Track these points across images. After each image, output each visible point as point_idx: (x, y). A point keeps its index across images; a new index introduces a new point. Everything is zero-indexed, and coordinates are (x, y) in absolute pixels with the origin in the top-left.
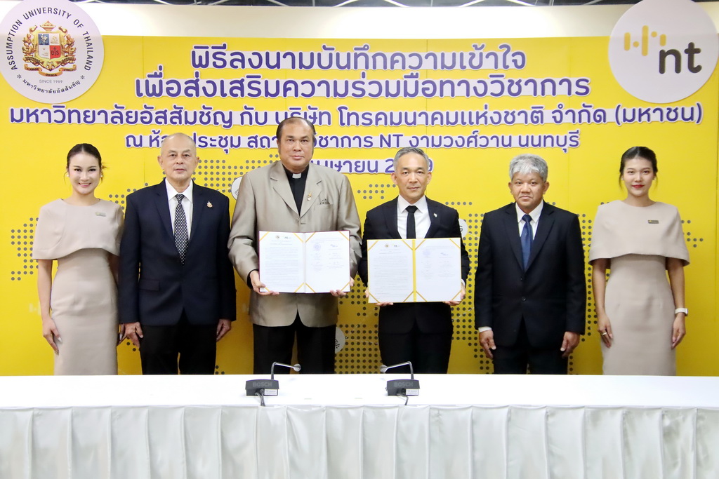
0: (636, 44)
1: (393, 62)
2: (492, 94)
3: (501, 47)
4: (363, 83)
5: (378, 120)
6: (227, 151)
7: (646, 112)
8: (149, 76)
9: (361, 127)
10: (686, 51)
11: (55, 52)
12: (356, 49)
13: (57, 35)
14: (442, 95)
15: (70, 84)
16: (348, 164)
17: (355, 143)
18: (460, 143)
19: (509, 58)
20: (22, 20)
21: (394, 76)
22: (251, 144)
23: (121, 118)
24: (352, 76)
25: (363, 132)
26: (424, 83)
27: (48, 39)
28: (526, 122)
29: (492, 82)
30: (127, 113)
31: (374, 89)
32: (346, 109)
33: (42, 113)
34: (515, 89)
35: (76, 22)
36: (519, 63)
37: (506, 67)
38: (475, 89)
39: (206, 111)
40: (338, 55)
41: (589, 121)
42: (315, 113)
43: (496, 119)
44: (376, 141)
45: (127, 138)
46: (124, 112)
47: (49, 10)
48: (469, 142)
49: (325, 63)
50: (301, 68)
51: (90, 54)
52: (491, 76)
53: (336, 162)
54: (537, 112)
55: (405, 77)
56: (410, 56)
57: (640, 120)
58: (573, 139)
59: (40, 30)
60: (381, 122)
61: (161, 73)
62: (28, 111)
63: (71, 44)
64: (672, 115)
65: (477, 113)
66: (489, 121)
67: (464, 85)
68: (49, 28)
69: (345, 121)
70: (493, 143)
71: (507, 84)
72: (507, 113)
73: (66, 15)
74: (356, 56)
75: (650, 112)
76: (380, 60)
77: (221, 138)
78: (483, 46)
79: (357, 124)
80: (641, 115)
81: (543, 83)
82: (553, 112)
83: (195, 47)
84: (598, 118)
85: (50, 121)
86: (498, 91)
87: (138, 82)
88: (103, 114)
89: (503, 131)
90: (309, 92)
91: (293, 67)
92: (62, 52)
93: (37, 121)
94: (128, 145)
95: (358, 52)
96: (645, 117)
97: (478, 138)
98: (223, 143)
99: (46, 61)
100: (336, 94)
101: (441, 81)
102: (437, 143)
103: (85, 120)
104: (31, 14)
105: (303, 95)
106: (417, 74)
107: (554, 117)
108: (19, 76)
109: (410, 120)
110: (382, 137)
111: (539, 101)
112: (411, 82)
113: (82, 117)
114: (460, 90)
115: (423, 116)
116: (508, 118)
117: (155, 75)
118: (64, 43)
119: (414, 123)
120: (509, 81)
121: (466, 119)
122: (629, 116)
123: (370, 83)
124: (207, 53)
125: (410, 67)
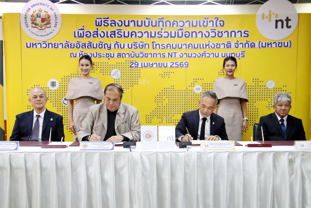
0: (267, 17)
1: (173, 24)
2: (211, 37)
3: (215, 18)
4: (162, 32)
5: (167, 47)
6: (109, 59)
7: (270, 44)
8: (79, 30)
9: (161, 50)
10: (286, 20)
11: (43, 20)
12: (159, 19)
13: (44, 14)
14: (192, 37)
15: (49, 33)
16: (156, 64)
17: (159, 56)
18: (199, 56)
19: (218, 22)
20: (31, 8)
21: (174, 30)
22: (118, 56)
23: (68, 46)
24: (157, 29)
25: (161, 51)
26: (185, 32)
27: (40, 15)
28: (224, 47)
29: (212, 32)
30: (71, 44)
31: (166, 35)
32: (155, 42)
33: (38, 44)
34: (220, 35)
35: (51, 9)
36: (222, 25)
37: (217, 26)
38: (205, 34)
39: (101, 43)
40: (152, 21)
41: (248, 47)
42: (143, 44)
43: (213, 46)
44: (167, 55)
45: (71, 54)
46: (69, 44)
47: (41, 4)
48: (202, 55)
49: (147, 24)
50: (137, 26)
51: (56, 21)
52: (211, 30)
53: (151, 63)
54: (229, 44)
55: (178, 30)
56: (180, 22)
57: (268, 47)
58: (243, 54)
59: (37, 12)
60: (169, 48)
61: (83, 29)
62: (33, 43)
63: (49, 17)
64: (280, 45)
65: (206, 44)
66: (210, 47)
67: (200, 33)
68: (40, 11)
69: (155, 47)
70: (212, 56)
71: (217, 33)
72: (217, 44)
73: (47, 6)
74: (159, 22)
75: (272, 44)
76: (168, 23)
77: (107, 54)
78: (208, 18)
79: (159, 48)
80: (268, 45)
81: (231, 32)
82: (235, 44)
83: (97, 18)
84: (252, 46)
85: (41, 47)
86: (214, 35)
87: (75, 32)
88: (61, 45)
89: (215, 51)
90: (140, 36)
91: (135, 26)
92: (46, 20)
93: (36, 47)
94: (71, 57)
95: (160, 20)
96: (270, 46)
97: (206, 54)
98: (108, 56)
99: (39, 24)
100: (151, 36)
101: (192, 32)
102: (190, 55)
103: (54, 47)
104: (34, 5)
105: (138, 37)
106: (182, 29)
107: (235, 46)
108: (29, 30)
109: (180, 47)
110: (169, 53)
111: (229, 39)
112: (180, 32)
113: (53, 46)
114: (199, 35)
115: (185, 45)
116: (218, 46)
117: (81, 29)
118: (47, 17)
119: (181, 48)
120: (218, 31)
121: (202, 47)
122: (264, 45)
123: (164, 32)
124: (101, 21)
125: (180, 26)
